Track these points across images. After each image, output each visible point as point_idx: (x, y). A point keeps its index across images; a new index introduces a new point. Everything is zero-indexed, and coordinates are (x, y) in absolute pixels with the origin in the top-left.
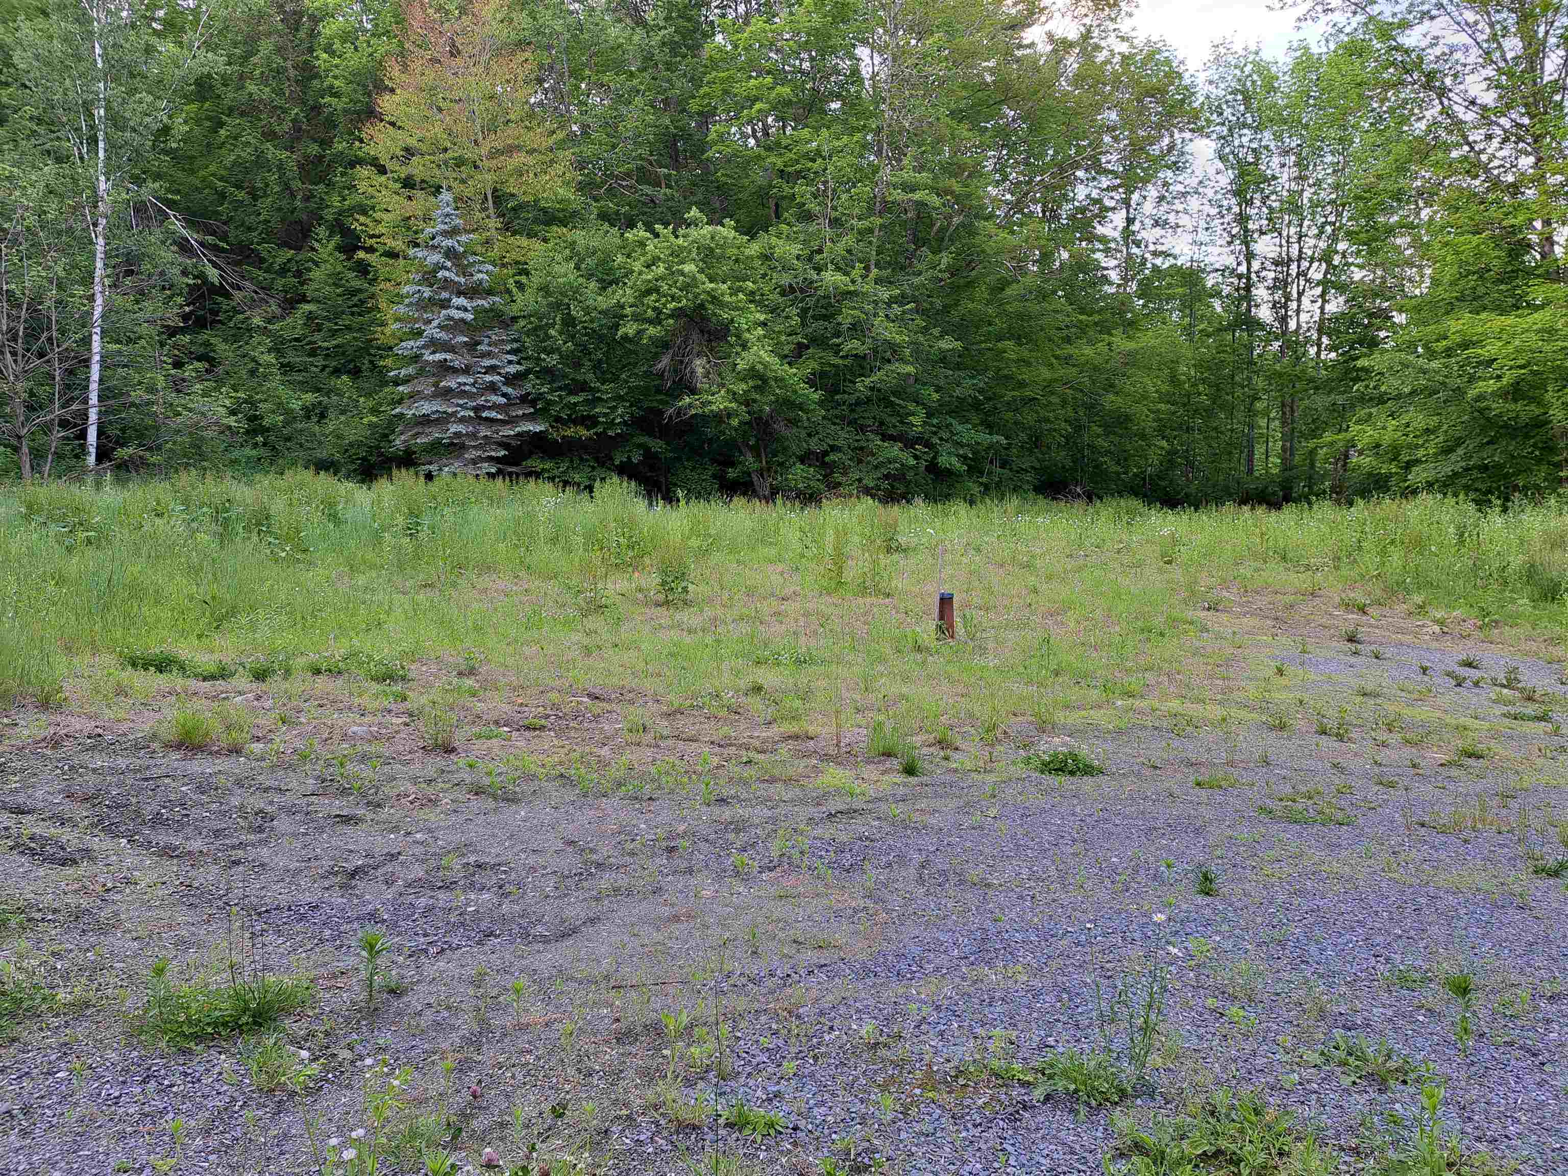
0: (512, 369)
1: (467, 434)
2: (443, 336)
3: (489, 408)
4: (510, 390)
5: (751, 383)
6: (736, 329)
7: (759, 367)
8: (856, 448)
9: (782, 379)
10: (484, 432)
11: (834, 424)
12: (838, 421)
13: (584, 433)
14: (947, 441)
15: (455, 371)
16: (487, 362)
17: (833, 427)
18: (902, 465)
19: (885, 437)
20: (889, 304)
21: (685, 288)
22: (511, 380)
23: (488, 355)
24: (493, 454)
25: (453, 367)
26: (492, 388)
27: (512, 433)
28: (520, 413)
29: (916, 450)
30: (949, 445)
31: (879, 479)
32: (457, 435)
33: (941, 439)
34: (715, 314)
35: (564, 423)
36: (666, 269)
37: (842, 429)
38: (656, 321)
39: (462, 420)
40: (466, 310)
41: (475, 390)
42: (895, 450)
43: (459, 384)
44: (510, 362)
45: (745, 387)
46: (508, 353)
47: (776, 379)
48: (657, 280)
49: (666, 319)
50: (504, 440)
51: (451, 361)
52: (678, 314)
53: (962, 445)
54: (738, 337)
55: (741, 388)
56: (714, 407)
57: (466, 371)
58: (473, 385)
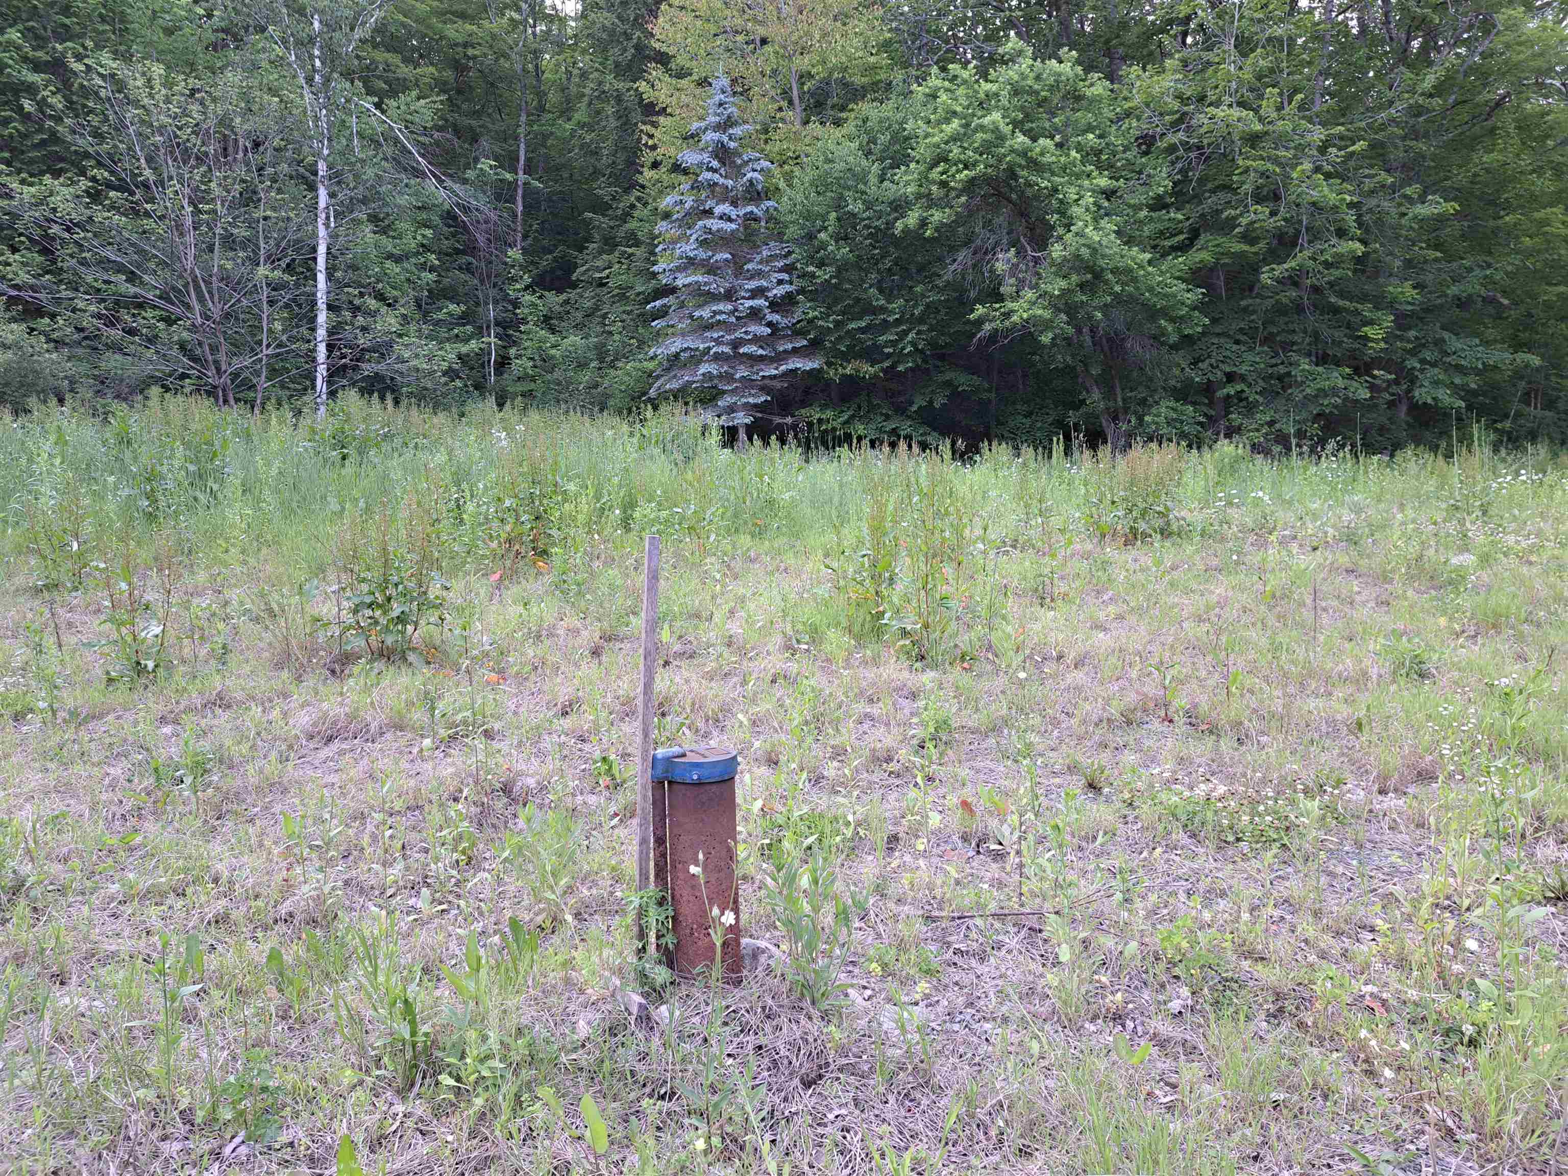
0: (779, 291)
1: (720, 376)
2: (702, 254)
3: (750, 342)
4: (775, 318)
5: (1074, 278)
6: (1061, 201)
7: (1085, 252)
8: (1271, 376)
9: (1128, 271)
10: (742, 372)
11: (1237, 342)
12: (1243, 338)
13: (868, 370)
14: (1434, 365)
15: (713, 297)
16: (753, 284)
17: (1235, 347)
18: (1346, 399)
19: (1322, 359)
20: (1323, 149)
21: (986, 148)
22: (780, 305)
23: (759, 274)
24: (751, 400)
25: (709, 293)
26: (755, 314)
27: (775, 372)
28: (789, 346)
29: (1374, 377)
30: (1436, 370)
31: (1305, 421)
32: (708, 376)
33: (1423, 361)
34: (1029, 185)
35: (846, 357)
36: (962, 126)
37: (1251, 349)
38: (942, 203)
39: (717, 357)
40: (730, 220)
41: (733, 320)
42: (1336, 378)
43: (715, 313)
44: (780, 282)
45: (1063, 284)
46: (780, 271)
47: (1115, 271)
48: (946, 143)
49: (958, 197)
50: (767, 382)
51: (706, 284)
52: (971, 185)
53: (1458, 368)
54: (1062, 213)
55: (1056, 286)
56: (1015, 318)
57: (729, 295)
58: (732, 313)
